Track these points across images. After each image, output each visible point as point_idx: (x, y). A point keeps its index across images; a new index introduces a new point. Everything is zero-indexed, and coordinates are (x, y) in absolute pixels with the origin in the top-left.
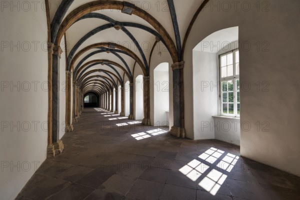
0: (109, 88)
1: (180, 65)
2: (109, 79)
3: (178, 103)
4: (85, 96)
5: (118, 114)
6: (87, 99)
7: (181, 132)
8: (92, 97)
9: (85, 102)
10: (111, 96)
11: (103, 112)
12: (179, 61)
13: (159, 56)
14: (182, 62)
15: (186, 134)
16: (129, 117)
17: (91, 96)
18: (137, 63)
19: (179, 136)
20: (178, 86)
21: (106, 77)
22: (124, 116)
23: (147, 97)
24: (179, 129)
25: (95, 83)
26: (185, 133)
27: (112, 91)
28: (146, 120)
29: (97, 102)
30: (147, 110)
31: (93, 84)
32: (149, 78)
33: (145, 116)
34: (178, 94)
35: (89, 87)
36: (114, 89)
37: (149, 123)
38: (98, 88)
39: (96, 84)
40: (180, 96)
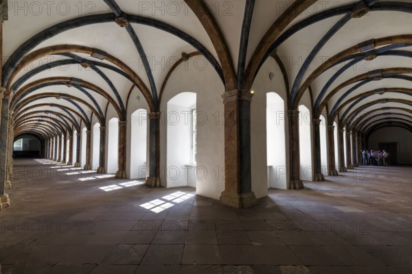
0: (66, 130)
1: (156, 116)
2: (66, 117)
3: (154, 153)
4: (16, 139)
5: (80, 166)
6: (19, 145)
7: (156, 181)
8: (30, 141)
9: (15, 150)
10: (68, 141)
11: (55, 165)
12: (156, 111)
13: (137, 101)
14: (158, 113)
15: (160, 184)
16: (98, 170)
17: (28, 139)
18: (110, 104)
19: (153, 185)
20: (154, 136)
21: (61, 114)
22: (91, 169)
23: (122, 145)
24: (154, 178)
25: (39, 120)
26: (160, 182)
27: (71, 134)
28: (121, 172)
29: (39, 149)
30: (122, 161)
31: (37, 122)
32: (125, 124)
33: (119, 167)
34: (154, 144)
35: (28, 126)
36: (75, 132)
37: (124, 176)
38: (43, 128)
39: (42, 123)
40: (156, 146)
